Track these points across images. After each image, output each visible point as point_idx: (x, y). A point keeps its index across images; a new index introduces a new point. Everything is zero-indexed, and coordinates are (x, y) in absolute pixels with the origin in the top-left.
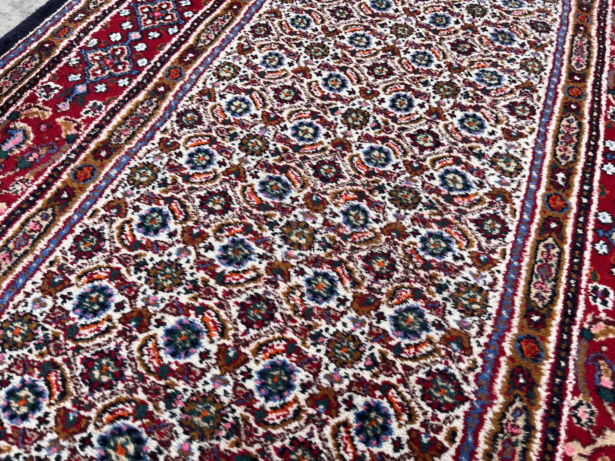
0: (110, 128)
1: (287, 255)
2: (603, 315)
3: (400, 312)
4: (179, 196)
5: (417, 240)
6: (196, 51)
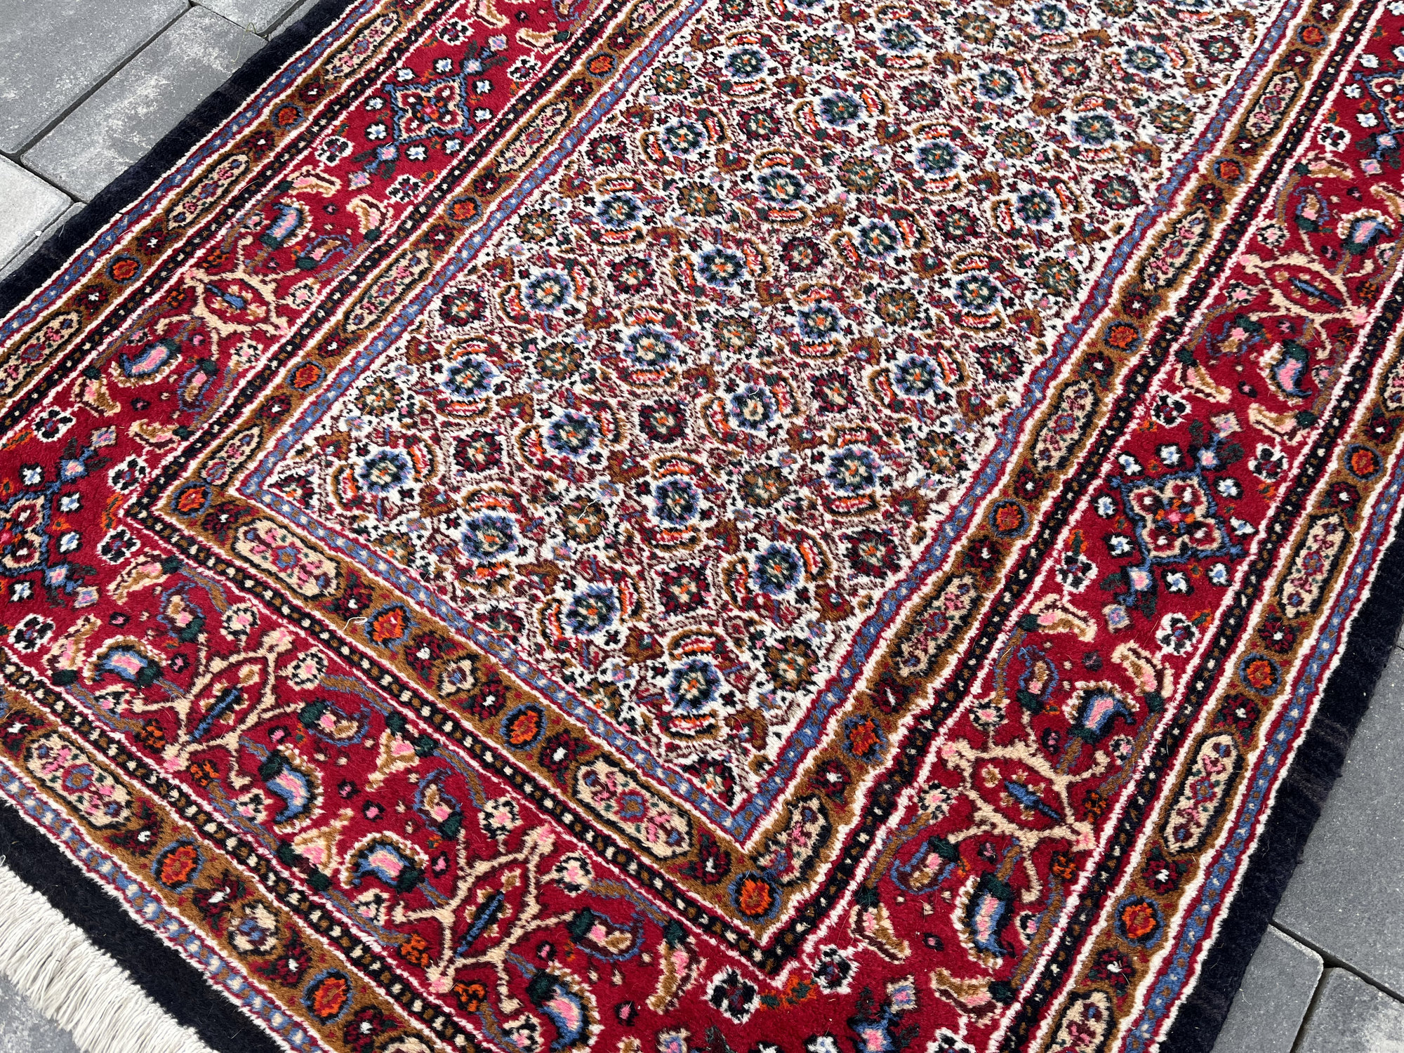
1: (960, 48)
2: (1329, 156)
3: (1084, 119)
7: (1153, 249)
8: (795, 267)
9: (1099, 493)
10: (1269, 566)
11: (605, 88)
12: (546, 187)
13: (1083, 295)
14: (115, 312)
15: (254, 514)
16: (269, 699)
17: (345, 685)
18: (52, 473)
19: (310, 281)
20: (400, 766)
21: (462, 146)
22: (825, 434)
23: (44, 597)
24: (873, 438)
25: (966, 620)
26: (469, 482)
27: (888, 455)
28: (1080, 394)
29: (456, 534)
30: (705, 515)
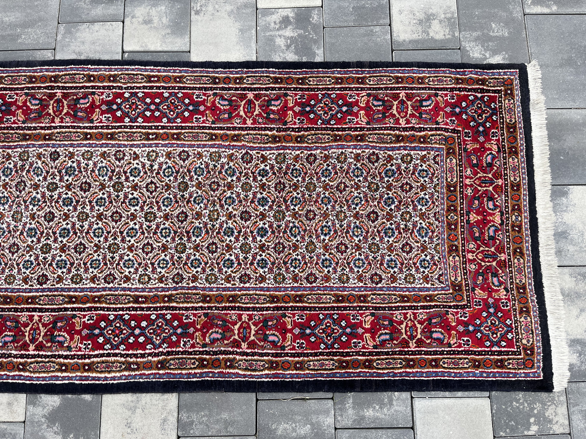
0: (195, 305)
1: (223, 216)
2: (205, 118)
3: (229, 176)
4: (215, 262)
5: (200, 178)
6: (136, 299)
7: (259, 143)
8: (315, 215)
9: (331, 124)
10: (325, 88)
11: (293, 292)
12: (332, 285)
13: (282, 151)
14: (433, 355)
15: (452, 282)
16: (481, 249)
17: (469, 236)
18: (476, 331)
19: (394, 318)
20: (474, 215)
21: (334, 314)
22: (353, 183)
23: (498, 309)
24: (347, 173)
25: (376, 134)
26: (415, 245)
27: (349, 168)
28: (309, 139)
29: (427, 239)
30: (388, 194)
